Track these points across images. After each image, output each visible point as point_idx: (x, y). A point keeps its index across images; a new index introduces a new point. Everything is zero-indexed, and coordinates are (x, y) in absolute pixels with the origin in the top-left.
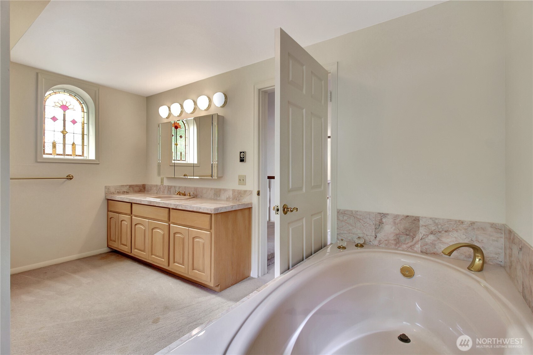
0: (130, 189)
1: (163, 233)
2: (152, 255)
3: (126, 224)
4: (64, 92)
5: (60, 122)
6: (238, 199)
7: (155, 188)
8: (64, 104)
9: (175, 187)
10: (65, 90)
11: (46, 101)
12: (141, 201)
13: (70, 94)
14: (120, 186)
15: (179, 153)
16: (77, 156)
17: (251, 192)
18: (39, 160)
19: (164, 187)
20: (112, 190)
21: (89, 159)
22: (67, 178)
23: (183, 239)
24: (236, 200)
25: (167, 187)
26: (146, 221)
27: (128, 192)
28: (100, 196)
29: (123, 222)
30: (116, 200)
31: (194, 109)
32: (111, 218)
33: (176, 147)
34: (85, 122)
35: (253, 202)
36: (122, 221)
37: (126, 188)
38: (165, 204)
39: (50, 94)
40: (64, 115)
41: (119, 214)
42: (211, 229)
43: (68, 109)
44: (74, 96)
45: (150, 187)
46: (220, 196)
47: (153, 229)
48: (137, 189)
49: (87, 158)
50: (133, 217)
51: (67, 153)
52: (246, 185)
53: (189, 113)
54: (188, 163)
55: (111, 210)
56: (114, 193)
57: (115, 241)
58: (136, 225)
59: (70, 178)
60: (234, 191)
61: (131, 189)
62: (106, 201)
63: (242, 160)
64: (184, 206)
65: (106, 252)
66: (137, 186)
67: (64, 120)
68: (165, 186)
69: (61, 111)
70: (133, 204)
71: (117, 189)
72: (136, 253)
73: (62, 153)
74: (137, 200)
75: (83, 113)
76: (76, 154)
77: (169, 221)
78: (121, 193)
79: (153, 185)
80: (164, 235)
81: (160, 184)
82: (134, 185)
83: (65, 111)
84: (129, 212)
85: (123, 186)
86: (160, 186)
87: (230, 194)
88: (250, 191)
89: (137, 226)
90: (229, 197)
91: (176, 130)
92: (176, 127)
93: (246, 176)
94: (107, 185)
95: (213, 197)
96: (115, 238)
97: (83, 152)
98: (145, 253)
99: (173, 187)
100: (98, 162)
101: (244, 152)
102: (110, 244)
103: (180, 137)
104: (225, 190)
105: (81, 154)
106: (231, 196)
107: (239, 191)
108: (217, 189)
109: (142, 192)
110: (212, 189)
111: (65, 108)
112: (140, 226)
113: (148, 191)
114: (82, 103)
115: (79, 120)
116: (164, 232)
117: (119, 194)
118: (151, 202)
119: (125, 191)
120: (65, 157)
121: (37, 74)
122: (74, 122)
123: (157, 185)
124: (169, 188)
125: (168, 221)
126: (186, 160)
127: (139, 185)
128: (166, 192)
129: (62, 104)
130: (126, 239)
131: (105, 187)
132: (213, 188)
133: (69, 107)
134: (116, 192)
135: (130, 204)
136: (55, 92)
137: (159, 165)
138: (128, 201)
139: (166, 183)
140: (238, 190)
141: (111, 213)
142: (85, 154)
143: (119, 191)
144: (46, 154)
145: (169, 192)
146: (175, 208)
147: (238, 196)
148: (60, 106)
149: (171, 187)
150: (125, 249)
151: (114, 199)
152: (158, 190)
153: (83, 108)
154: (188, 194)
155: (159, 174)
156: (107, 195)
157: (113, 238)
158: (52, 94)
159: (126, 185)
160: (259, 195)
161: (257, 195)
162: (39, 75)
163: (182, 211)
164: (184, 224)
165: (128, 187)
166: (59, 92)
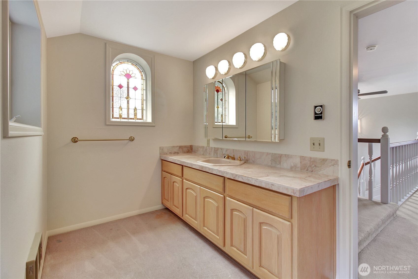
0: (179, 150)
1: (217, 206)
2: (204, 226)
3: (178, 185)
4: (128, 62)
5: (125, 89)
6: (310, 169)
7: (201, 150)
8: (128, 73)
9: (221, 149)
10: (128, 60)
11: (114, 71)
12: (192, 164)
13: (132, 64)
14: (171, 147)
15: (220, 116)
16: (138, 119)
17: (335, 163)
18: (107, 124)
19: (211, 149)
20: (166, 151)
21: (148, 121)
22: (130, 140)
23: (245, 220)
24: (307, 170)
25: (214, 149)
26: (197, 187)
27: (178, 153)
28: (156, 156)
29: (175, 184)
30: (169, 161)
31: (244, 63)
32: (164, 178)
33: (218, 109)
34: (144, 89)
35: (339, 176)
36: (174, 182)
37: (177, 149)
38: (220, 171)
39: (117, 64)
40: (128, 83)
41: (172, 175)
42: (292, 218)
43: (131, 77)
44: (136, 66)
45: (197, 148)
46: (280, 163)
47: (205, 198)
48: (185, 149)
49: (146, 121)
50: (184, 180)
51: (130, 117)
52: (324, 151)
53: (238, 68)
54: (228, 124)
55: (165, 170)
56: (167, 154)
57: (168, 201)
58: (187, 189)
59: (132, 139)
60: (302, 158)
61: (181, 149)
62: (161, 161)
63: (318, 117)
64: (247, 178)
65: (161, 209)
66: (185, 147)
67: (128, 88)
68: (211, 147)
69: (126, 79)
70: (184, 167)
71: (169, 150)
72: (186, 218)
73: (126, 117)
74: (188, 163)
75: (142, 80)
76: (137, 118)
77: (225, 192)
78: (173, 153)
79: (200, 146)
80: (218, 208)
81: (206, 146)
82: (183, 146)
83: (129, 79)
84: (180, 175)
85: (174, 146)
86: (207, 147)
87: (297, 161)
88: (334, 160)
89: (188, 191)
90: (294, 165)
91: (218, 94)
92: (218, 91)
93: (324, 139)
94: (161, 146)
95: (270, 164)
96: (168, 198)
97: (142, 116)
98: (196, 222)
99: (220, 150)
100: (154, 125)
101: (321, 106)
102: (164, 202)
103: (221, 100)
104: (287, 156)
105: (141, 118)
106: (299, 165)
107: (312, 160)
108: (275, 154)
109: (189, 152)
110: (268, 154)
111: (128, 76)
112: (191, 191)
113: (195, 152)
114: (141, 71)
115: (139, 87)
116: (218, 204)
117: (171, 154)
118: (202, 167)
119: (176, 152)
120: (129, 120)
121: (106, 44)
122: (135, 89)
123: (203, 146)
124: (216, 150)
125: (223, 193)
126: (226, 122)
127: (187, 146)
128: (212, 154)
129: (126, 73)
130: (177, 201)
131: (160, 147)
132: (270, 153)
133: (132, 76)
134: (169, 152)
135: (181, 166)
136: (121, 62)
137: (206, 127)
138: (179, 164)
139: (213, 145)
140: (311, 158)
141: (164, 172)
142: (144, 118)
143: (171, 152)
144: (114, 118)
145: (216, 154)
146: (232, 178)
147: (311, 166)
148: (124, 74)
149: (218, 149)
150: (178, 211)
151: (167, 160)
152: (204, 151)
153: (142, 76)
154: (239, 158)
155: (206, 135)
156: (161, 155)
157: (166, 198)
158: (118, 64)
159: (176, 146)
160: (350, 167)
161: (347, 167)
162: (107, 45)
163: (243, 184)
164: (245, 201)
165: (178, 148)
166: (124, 62)
